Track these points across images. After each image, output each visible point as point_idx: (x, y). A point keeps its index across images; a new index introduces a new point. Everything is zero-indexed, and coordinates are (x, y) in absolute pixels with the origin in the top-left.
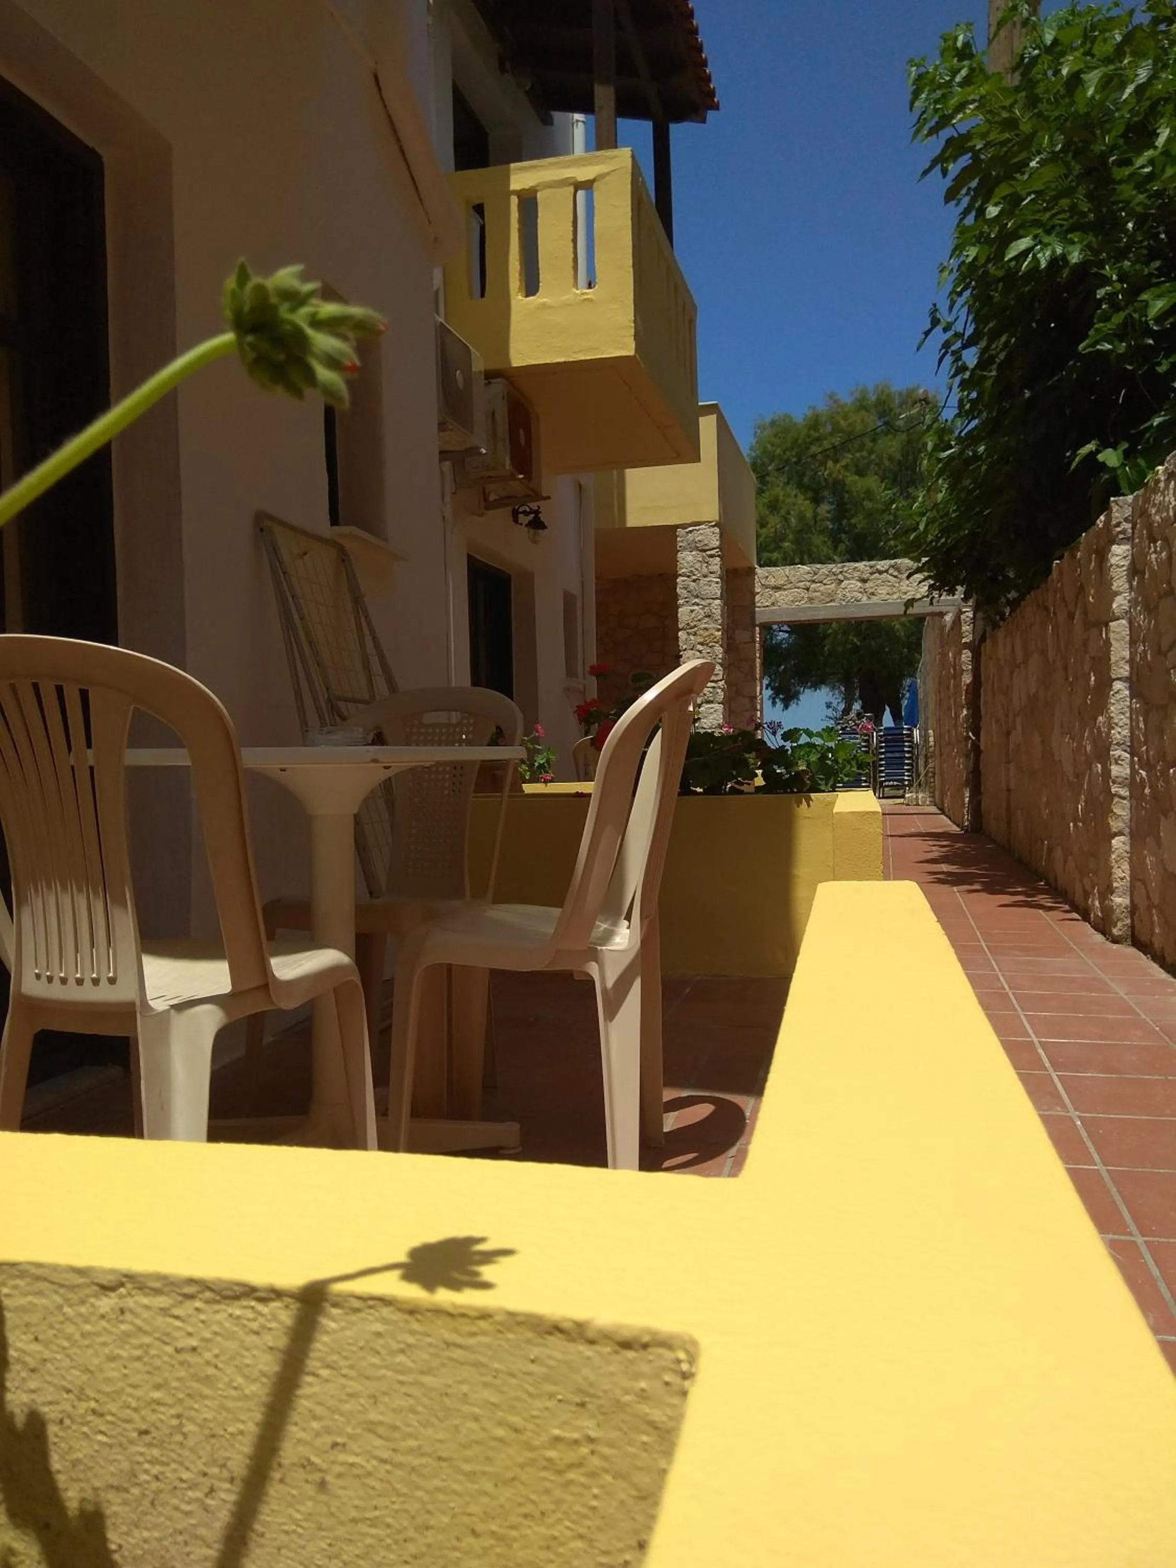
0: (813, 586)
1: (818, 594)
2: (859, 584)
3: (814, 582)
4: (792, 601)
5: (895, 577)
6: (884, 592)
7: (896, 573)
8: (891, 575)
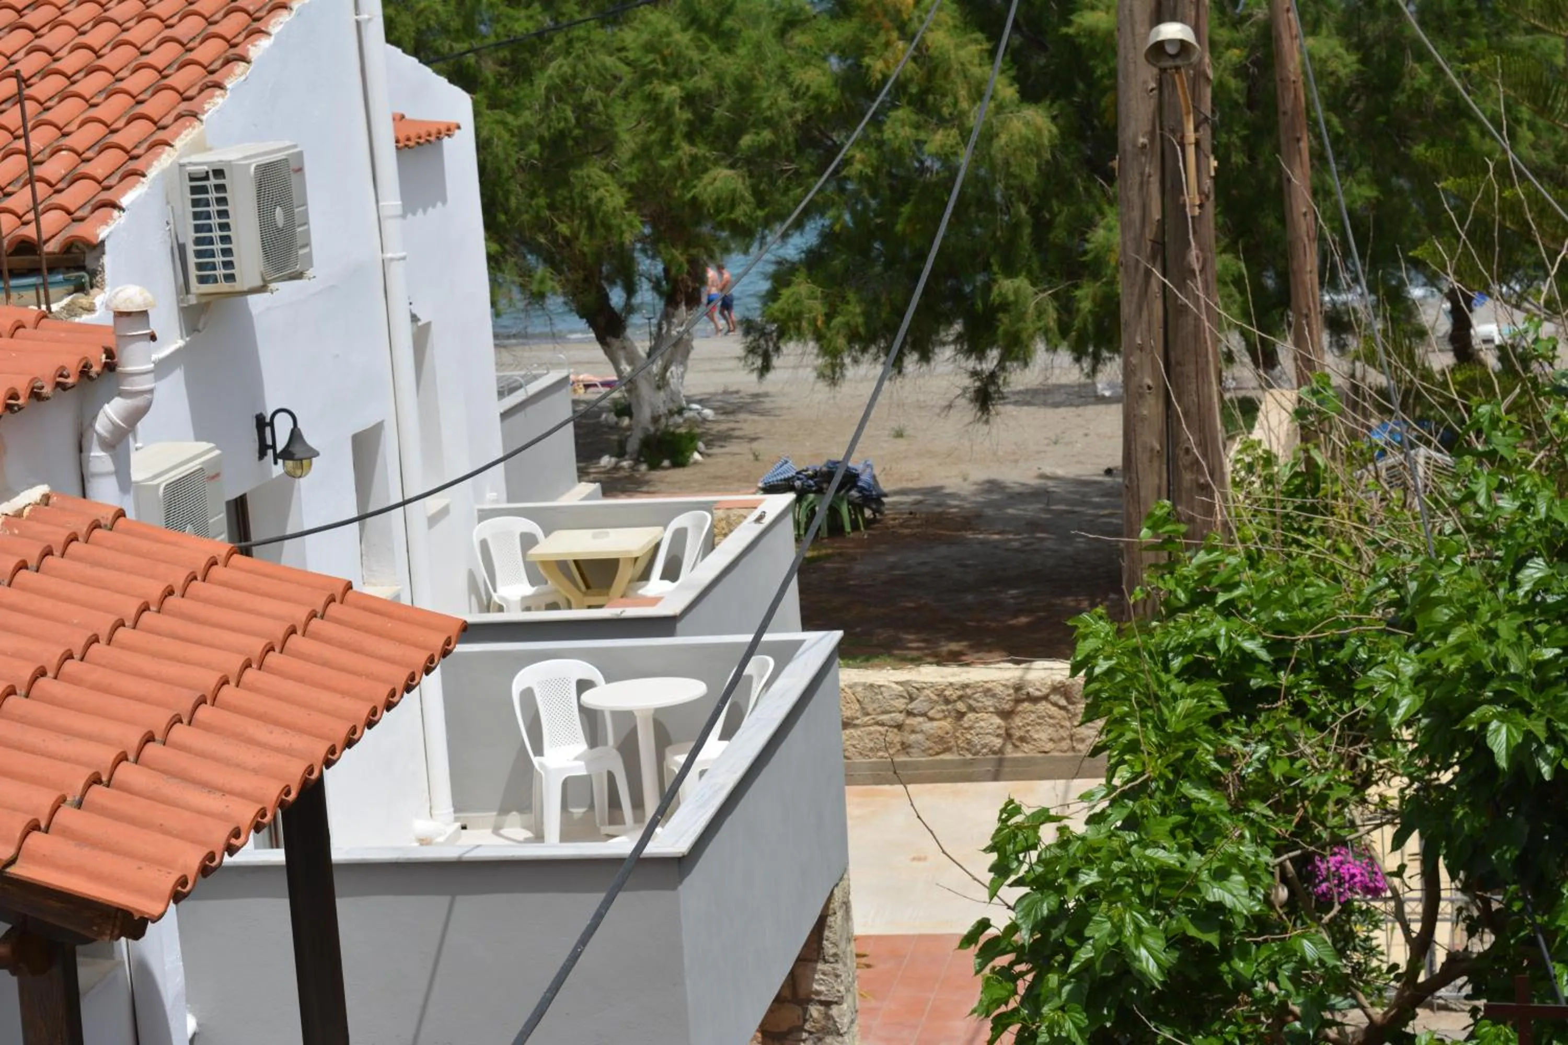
0: (910, 721)
1: (920, 737)
2: (997, 721)
3: (910, 714)
4: (871, 749)
5: (1062, 708)
6: (1044, 736)
7: (1063, 702)
8: (1055, 704)
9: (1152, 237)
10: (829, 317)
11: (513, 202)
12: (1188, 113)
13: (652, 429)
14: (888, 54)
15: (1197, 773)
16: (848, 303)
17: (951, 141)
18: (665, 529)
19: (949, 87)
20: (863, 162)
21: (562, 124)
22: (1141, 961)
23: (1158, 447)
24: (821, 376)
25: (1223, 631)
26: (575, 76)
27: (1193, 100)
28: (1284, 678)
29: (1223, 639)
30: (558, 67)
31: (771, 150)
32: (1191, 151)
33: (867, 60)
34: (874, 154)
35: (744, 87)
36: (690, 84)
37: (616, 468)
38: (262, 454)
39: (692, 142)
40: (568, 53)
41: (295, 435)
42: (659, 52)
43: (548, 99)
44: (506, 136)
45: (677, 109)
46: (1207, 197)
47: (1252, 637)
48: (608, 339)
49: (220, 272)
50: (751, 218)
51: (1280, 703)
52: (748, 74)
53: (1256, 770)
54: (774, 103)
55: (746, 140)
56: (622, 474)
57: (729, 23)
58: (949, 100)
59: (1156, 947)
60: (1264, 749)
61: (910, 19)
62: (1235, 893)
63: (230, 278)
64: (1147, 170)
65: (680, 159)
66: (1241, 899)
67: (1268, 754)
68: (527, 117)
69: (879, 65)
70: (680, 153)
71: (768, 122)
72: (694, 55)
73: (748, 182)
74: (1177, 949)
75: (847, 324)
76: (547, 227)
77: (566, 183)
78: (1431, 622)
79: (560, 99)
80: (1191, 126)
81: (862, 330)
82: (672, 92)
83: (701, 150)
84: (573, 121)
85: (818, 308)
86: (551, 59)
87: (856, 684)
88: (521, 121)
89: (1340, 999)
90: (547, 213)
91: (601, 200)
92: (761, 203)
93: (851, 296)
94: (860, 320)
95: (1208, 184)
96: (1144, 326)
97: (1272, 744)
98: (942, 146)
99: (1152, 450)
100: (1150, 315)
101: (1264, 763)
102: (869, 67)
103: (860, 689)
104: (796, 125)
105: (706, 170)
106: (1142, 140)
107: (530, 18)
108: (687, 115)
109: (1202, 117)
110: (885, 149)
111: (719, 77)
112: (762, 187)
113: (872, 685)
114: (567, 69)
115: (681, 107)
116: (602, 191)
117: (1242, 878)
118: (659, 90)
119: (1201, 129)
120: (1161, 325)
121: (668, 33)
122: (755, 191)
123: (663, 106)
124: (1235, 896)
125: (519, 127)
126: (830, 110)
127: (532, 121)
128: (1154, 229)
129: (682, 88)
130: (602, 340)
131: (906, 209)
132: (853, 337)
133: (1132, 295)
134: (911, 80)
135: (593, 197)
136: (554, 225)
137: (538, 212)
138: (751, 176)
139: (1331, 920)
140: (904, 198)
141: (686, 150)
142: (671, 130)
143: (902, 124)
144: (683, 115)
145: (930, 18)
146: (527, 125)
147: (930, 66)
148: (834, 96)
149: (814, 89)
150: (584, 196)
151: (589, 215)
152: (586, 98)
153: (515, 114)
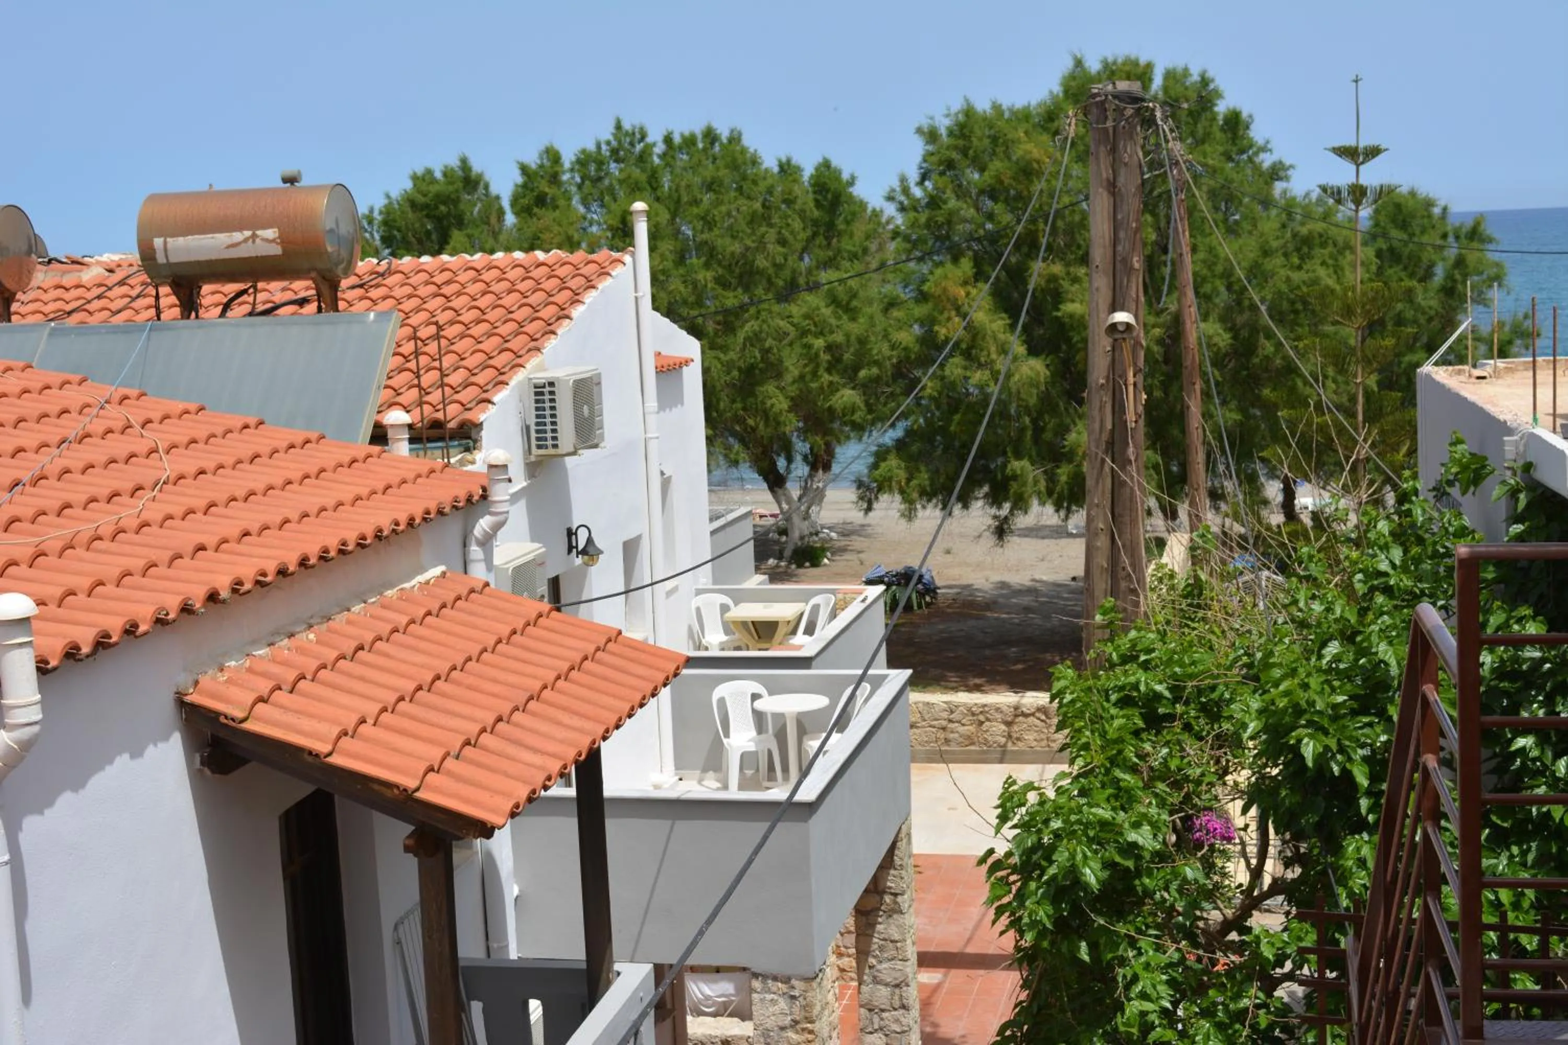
0: (950, 726)
1: (956, 735)
2: (1003, 727)
3: (950, 721)
4: (927, 742)
5: (1043, 721)
6: (1031, 738)
7: (1044, 718)
8: (1039, 719)
9: (1106, 439)
10: (909, 480)
11: (722, 405)
12: (1130, 366)
13: (800, 544)
14: (950, 325)
15: (1124, 764)
16: (920, 472)
17: (985, 378)
18: (807, 602)
19: (985, 345)
20: (932, 388)
21: (753, 360)
22: (1086, 876)
23: (1106, 566)
24: (903, 515)
25: (1143, 679)
26: (761, 332)
27: (1133, 359)
28: (1179, 708)
29: (1143, 684)
30: (750, 327)
31: (877, 379)
32: (1131, 388)
33: (937, 328)
34: (939, 384)
35: (862, 342)
36: (830, 339)
37: (777, 566)
38: (570, 551)
39: (830, 373)
40: (758, 318)
41: (590, 541)
42: (812, 319)
43: (744, 345)
44: (719, 366)
45: (822, 354)
46: (1140, 417)
47: (1160, 683)
48: (775, 489)
49: (550, 442)
50: (863, 419)
51: (1176, 723)
52: (865, 334)
53: (1160, 764)
54: (880, 352)
55: (863, 374)
56: (781, 570)
57: (854, 303)
58: (985, 353)
59: (1095, 868)
60: (1165, 751)
61: (963, 305)
62: (1145, 836)
63: (555, 446)
64: (1104, 399)
65: (823, 383)
66: (1148, 841)
67: (1168, 754)
68: (732, 355)
69: (944, 332)
70: (823, 380)
71: (877, 363)
72: (833, 321)
73: (863, 398)
74: (1108, 870)
75: (920, 485)
76: (741, 421)
77: (754, 395)
78: (1270, 677)
79: (752, 345)
80: (1131, 374)
81: (928, 489)
82: (819, 343)
83: (836, 378)
84: (759, 359)
85: (902, 475)
86: (747, 322)
87: (919, 702)
88: (728, 358)
89: (1207, 904)
90: (742, 412)
91: (772, 405)
92: (870, 411)
93: (923, 468)
94: (927, 483)
95: (1141, 409)
96: (1100, 492)
97: (1170, 748)
98: (980, 381)
99: (1102, 567)
100: (1104, 486)
101: (1165, 759)
102: (938, 332)
103: (921, 705)
104: (893, 365)
105: (838, 390)
106: (1102, 381)
107: (736, 297)
109: (1138, 368)
110: (946, 381)
111: (847, 335)
112: (871, 401)
113: (928, 703)
114: (756, 328)
116: (774, 400)
117: (1149, 828)
118: (811, 342)
119: (1137, 376)
120: (1110, 492)
121: (818, 309)
122: (867, 404)
123: (813, 351)
124: (1144, 839)
125: (727, 361)
127: (735, 358)
128: (1108, 434)
129: (825, 341)
130: (771, 489)
131: (957, 417)
132: (923, 493)
133: (1093, 473)
134: (963, 341)
135: (769, 403)
136: (745, 420)
137: (736, 412)
138: (864, 394)
139: (1202, 855)
140: (956, 411)
141: (826, 378)
142: (818, 366)
143: (957, 367)
144: (825, 357)
145: (975, 305)
146: (732, 360)
147: (975, 333)
148: (916, 349)
149: (904, 344)
150: (763, 403)
151: (766, 414)
152: (767, 345)
153: (725, 354)
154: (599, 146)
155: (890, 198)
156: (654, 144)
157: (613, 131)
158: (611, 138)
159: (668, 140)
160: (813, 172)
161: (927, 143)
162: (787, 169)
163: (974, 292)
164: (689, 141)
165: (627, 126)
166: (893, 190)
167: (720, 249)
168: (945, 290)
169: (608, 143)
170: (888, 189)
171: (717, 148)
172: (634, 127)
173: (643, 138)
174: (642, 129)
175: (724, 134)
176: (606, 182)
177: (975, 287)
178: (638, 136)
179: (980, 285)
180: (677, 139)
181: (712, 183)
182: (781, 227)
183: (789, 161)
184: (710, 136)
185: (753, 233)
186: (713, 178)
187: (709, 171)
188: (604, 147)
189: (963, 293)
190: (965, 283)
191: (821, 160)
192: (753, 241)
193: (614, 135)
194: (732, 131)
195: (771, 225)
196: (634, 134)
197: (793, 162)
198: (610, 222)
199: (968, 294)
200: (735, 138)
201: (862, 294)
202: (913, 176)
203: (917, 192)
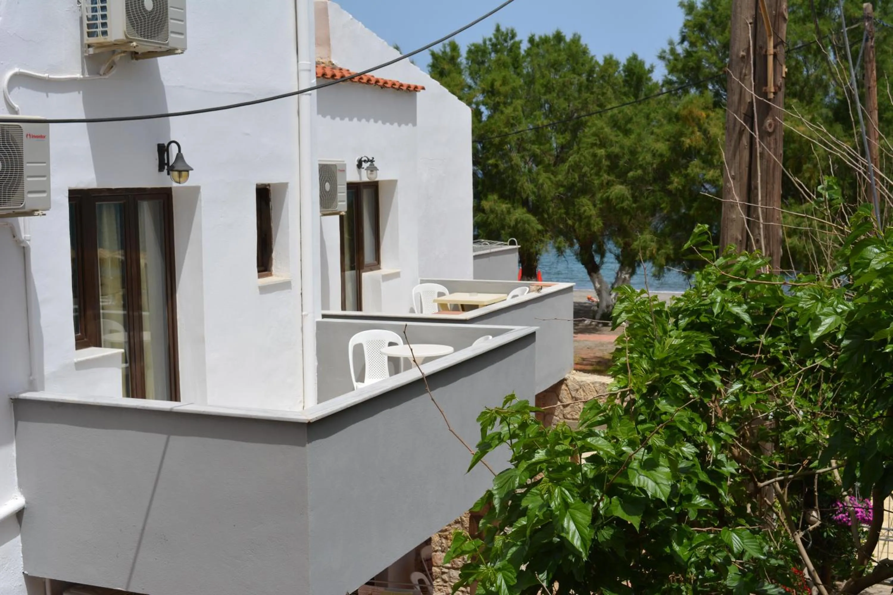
9: (744, 112)
10: (658, 250)
11: (551, 210)
12: (770, 36)
13: (606, 310)
14: (693, 137)
15: (674, 395)
16: (667, 244)
17: (716, 175)
19: (717, 151)
20: (677, 182)
21: (573, 181)
22: (568, 533)
23: (740, 237)
24: (654, 276)
25: (719, 299)
26: (580, 161)
27: (774, 29)
28: (763, 339)
29: (718, 304)
30: (572, 159)
31: (641, 180)
32: (770, 59)
33: (683, 139)
34: (683, 180)
35: (633, 153)
36: (610, 150)
38: (161, 169)
39: (609, 174)
40: (578, 153)
41: (180, 156)
42: (598, 136)
43: (569, 170)
44: (550, 184)
45: (604, 160)
46: (780, 89)
47: (739, 304)
48: (592, 274)
49: (100, 29)
50: (630, 207)
51: (758, 355)
52: (634, 146)
53: (731, 402)
54: (644, 159)
55: (631, 174)
57: (629, 126)
58: (717, 157)
59: (583, 521)
60: (737, 386)
61: (704, 123)
62: (659, 481)
63: (105, 33)
64: (744, 71)
65: (603, 181)
66: (663, 487)
67: (740, 389)
68: (560, 177)
69: (688, 141)
70: (603, 178)
71: (641, 166)
72: (613, 138)
73: (630, 192)
74: (613, 528)
75: (666, 253)
76: (564, 221)
77: (574, 205)
78: (862, 258)
79: (573, 170)
80: (771, 44)
81: (672, 256)
82: (601, 152)
83: (612, 178)
84: (577, 179)
85: (653, 246)
86: (572, 155)
87: (596, 382)
88: (557, 179)
89: (772, 586)
90: (564, 216)
91: (585, 211)
92: (635, 200)
93: (669, 241)
94: (672, 252)
95: (780, 81)
96: (737, 165)
97: (744, 383)
98: (712, 176)
99: (737, 239)
100: (741, 158)
101: (736, 396)
102: (683, 142)
103: (597, 385)
104: (654, 169)
105: (612, 185)
106: (742, 53)
107: (564, 138)
108: (608, 163)
109: (779, 40)
110: (688, 178)
111: (622, 147)
112: (637, 194)
113: (604, 384)
114: (577, 159)
115: (606, 160)
116: (586, 208)
117: (668, 470)
118: (596, 152)
119: (778, 48)
120: (747, 165)
121: (602, 128)
122: (633, 196)
123: (598, 158)
124: (657, 483)
125: (557, 182)
126: (666, 160)
127: (562, 179)
128: (746, 107)
129: (606, 151)
130: (590, 273)
131: (695, 205)
132: (668, 259)
133: (731, 145)
134: (702, 149)
135: (582, 209)
136: (566, 220)
137: (560, 215)
138: (632, 189)
139: (814, 529)
140: (695, 200)
141: (605, 177)
142: (600, 169)
143: (696, 167)
144: (605, 163)
145: (712, 123)
146: (559, 180)
147: (710, 141)
148: (668, 155)
149: (660, 151)
150: (579, 210)
151: (580, 218)
152: (583, 170)
153: (555, 177)
154: (485, 42)
155: (662, 57)
156: (521, 42)
157: (494, 32)
158: (492, 37)
159: (531, 40)
160: (626, 63)
161: (687, 14)
162: (610, 62)
163: (712, 114)
164: (545, 40)
165: (503, 29)
166: (664, 52)
167: (556, 107)
168: (691, 112)
169: (490, 40)
170: (660, 50)
171: (562, 45)
172: (507, 29)
173: (513, 36)
174: (512, 31)
175: (568, 38)
176: (486, 65)
177: (714, 111)
178: (510, 35)
179: (717, 110)
180: (537, 39)
181: (555, 64)
182: (598, 94)
183: (611, 57)
184: (559, 37)
185: (580, 97)
186: (555, 61)
187: (554, 56)
188: (488, 43)
189: (704, 115)
190: (706, 108)
191: (631, 55)
192: (579, 103)
193: (495, 35)
194: (575, 35)
195: (592, 93)
196: (507, 34)
197: (614, 58)
198: (483, 86)
199: (708, 116)
200: (576, 40)
201: (635, 119)
202: (677, 38)
203: (680, 50)
